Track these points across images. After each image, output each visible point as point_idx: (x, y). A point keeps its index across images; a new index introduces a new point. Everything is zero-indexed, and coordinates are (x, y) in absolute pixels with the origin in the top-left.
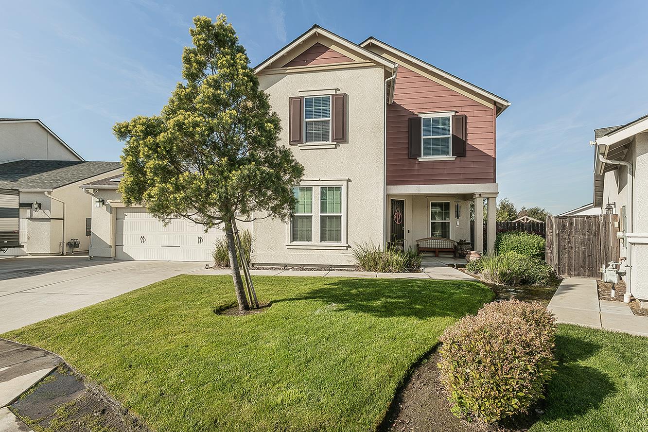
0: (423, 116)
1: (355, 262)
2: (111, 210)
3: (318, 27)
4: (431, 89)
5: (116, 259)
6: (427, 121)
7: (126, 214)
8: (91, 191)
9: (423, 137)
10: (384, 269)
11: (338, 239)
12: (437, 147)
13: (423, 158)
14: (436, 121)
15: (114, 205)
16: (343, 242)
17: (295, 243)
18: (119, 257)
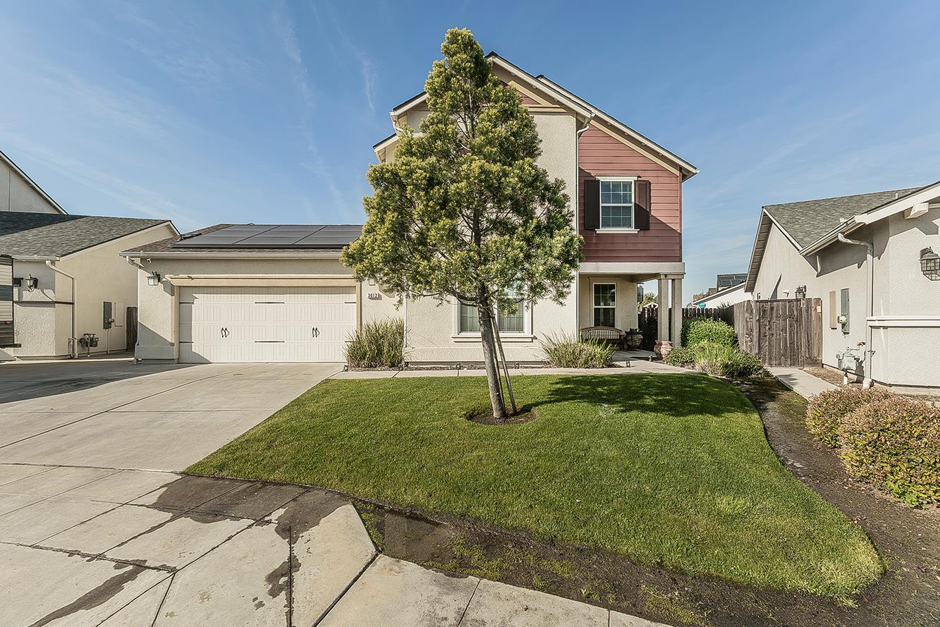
0: (602, 179)
1: (544, 357)
2: (172, 289)
3: (496, 55)
4: (610, 146)
5: (179, 363)
6: (606, 185)
7: (196, 295)
8: (138, 261)
9: (601, 205)
10: (586, 364)
11: (520, 329)
12: (617, 217)
13: (601, 230)
14: (616, 185)
15: (176, 283)
16: (527, 332)
17: (463, 334)
18: (185, 358)
